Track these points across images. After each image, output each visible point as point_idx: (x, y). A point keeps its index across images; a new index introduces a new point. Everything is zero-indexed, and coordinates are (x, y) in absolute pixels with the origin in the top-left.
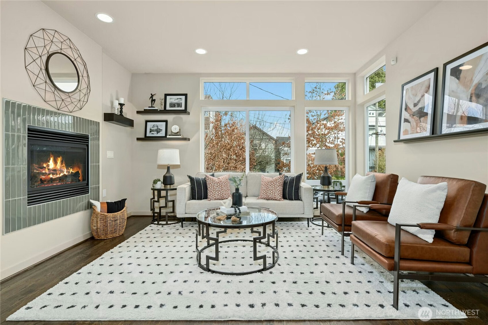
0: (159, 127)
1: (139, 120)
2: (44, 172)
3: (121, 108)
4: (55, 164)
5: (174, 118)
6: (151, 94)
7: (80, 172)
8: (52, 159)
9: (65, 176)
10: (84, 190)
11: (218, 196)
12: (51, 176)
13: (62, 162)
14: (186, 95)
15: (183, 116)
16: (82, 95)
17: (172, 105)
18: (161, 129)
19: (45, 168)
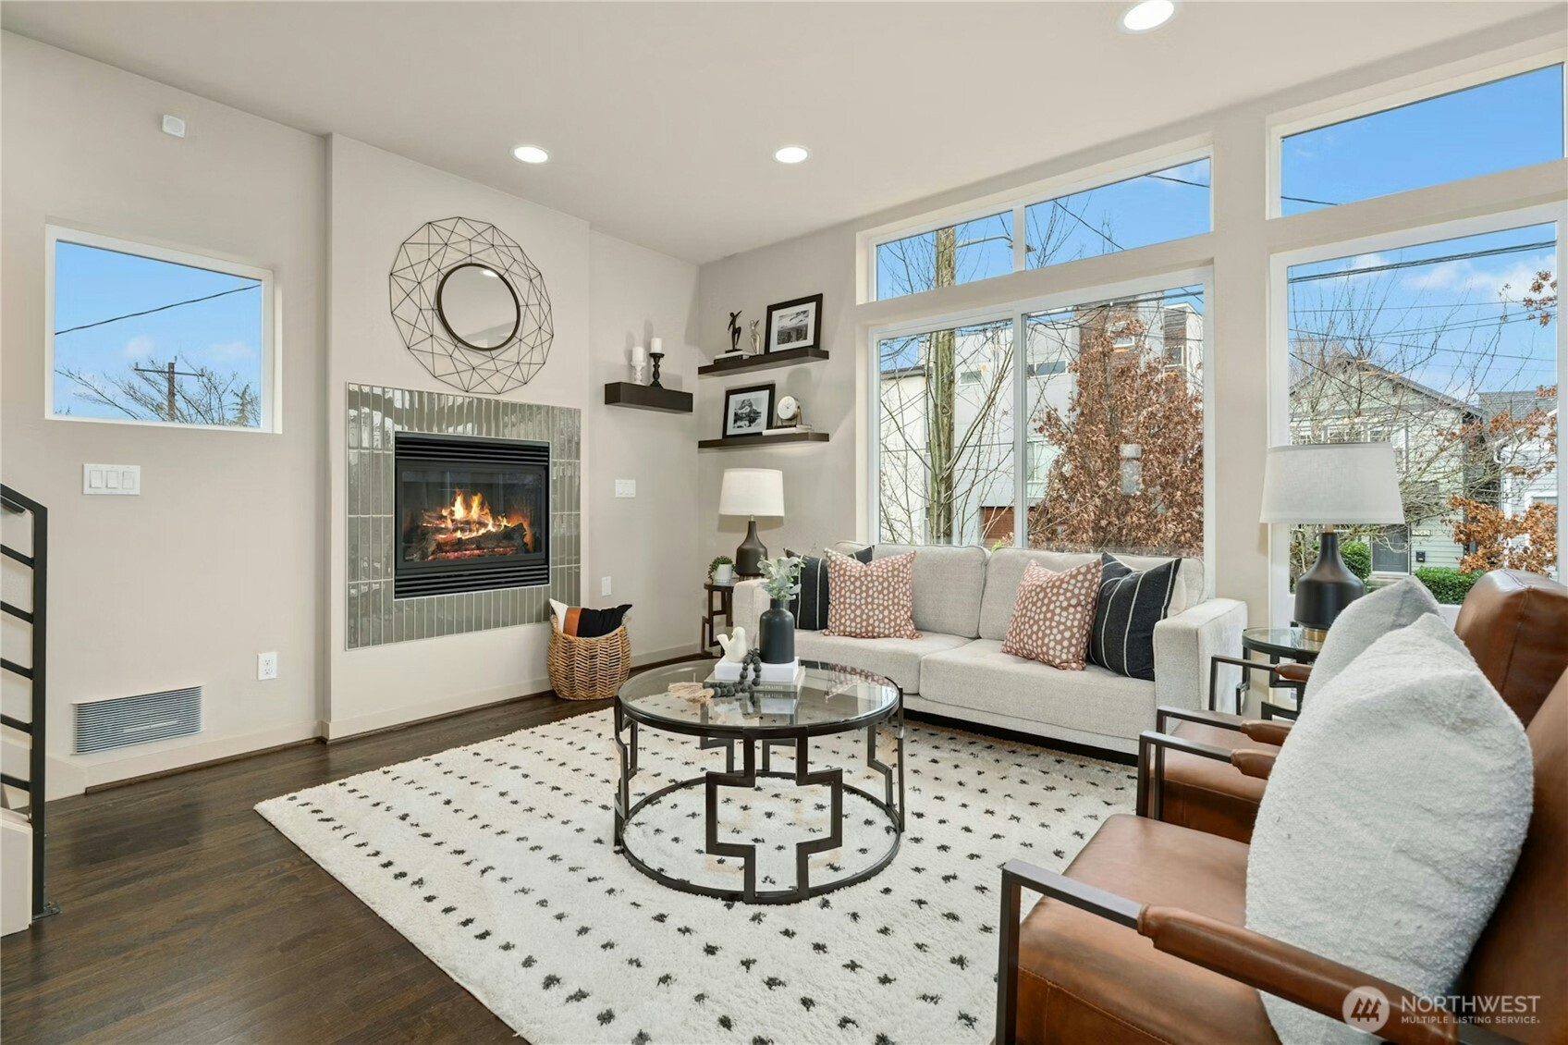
0: (754, 407)
1: (709, 391)
2: (443, 526)
3: (656, 366)
4: (467, 509)
5: (791, 375)
6: (732, 314)
7: (526, 526)
8: (459, 500)
9: (488, 536)
10: (538, 572)
11: (853, 624)
12: (459, 534)
13: (482, 505)
14: (818, 299)
15: (813, 367)
16: (525, 349)
17: (786, 336)
18: (758, 411)
19: (445, 517)
